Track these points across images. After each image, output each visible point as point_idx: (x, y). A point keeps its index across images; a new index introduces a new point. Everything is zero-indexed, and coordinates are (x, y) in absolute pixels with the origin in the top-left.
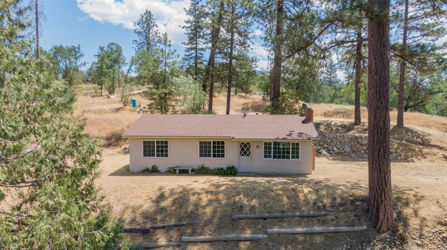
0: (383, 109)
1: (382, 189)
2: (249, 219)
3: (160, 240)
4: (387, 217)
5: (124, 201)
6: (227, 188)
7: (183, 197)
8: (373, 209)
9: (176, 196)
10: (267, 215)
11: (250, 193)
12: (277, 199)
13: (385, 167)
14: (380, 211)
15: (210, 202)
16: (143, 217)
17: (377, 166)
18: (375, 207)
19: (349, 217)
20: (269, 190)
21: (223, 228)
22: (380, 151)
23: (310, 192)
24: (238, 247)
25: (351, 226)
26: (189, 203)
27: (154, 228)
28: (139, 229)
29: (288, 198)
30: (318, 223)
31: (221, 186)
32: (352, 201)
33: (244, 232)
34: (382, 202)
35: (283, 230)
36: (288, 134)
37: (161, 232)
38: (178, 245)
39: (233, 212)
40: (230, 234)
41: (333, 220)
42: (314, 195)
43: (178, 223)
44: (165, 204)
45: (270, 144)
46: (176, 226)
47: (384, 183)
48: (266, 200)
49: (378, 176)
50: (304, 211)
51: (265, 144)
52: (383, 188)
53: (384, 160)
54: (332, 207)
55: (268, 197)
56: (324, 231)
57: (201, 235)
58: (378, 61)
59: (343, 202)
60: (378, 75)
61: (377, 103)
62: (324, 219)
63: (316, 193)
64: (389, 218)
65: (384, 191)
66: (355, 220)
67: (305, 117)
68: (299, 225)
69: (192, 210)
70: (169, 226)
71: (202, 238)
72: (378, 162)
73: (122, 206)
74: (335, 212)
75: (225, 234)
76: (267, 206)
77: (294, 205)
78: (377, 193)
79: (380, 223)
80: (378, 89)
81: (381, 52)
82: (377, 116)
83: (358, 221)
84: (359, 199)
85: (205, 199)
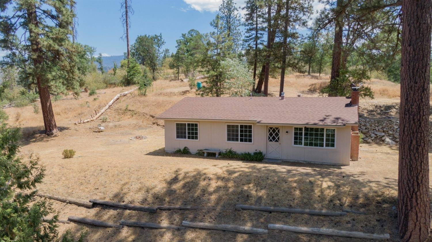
0: (418, 90)
1: (413, 192)
2: (253, 210)
3: (163, 222)
4: (419, 228)
5: (142, 180)
6: (240, 175)
7: (194, 181)
8: (401, 215)
9: (188, 180)
10: (272, 208)
11: (262, 182)
12: (289, 192)
13: (419, 164)
14: (410, 218)
15: (218, 189)
16: (154, 197)
17: (408, 162)
18: (404, 212)
19: (369, 221)
20: (283, 180)
21: (224, 217)
22: (411, 143)
23: (329, 187)
24: (235, 238)
25: (368, 232)
26: (198, 187)
27: (161, 209)
28: (147, 209)
29: (302, 192)
30: (330, 223)
31: (235, 172)
32: (378, 202)
33: (244, 224)
34: (412, 208)
35: (286, 227)
36: (322, 119)
37: (166, 214)
38: (178, 228)
39: (238, 201)
40: (229, 224)
41: (348, 222)
42: (333, 191)
43: (183, 207)
44: (176, 186)
45: (301, 129)
46: (181, 210)
47: (416, 184)
48: (276, 191)
49: (407, 174)
50: (315, 208)
51: (296, 129)
52: (414, 190)
53: (417, 155)
54: (351, 207)
55: (279, 188)
56: (334, 234)
57: (201, 222)
58: (412, 28)
59: (366, 202)
60: (412, 46)
61: (409, 82)
62: (338, 220)
63: (337, 189)
64: (422, 229)
65: (416, 194)
66: (376, 226)
67: (350, 100)
68: (306, 224)
69: (199, 195)
70: (174, 209)
71: (201, 224)
72: (409, 157)
73: (140, 185)
74: (353, 213)
75: (225, 223)
76: (275, 198)
77: (305, 201)
78: (406, 197)
79: (408, 234)
80: (412, 64)
81: (417, 15)
82: (409, 99)
83: (379, 228)
84: (388, 201)
85: (214, 184)
